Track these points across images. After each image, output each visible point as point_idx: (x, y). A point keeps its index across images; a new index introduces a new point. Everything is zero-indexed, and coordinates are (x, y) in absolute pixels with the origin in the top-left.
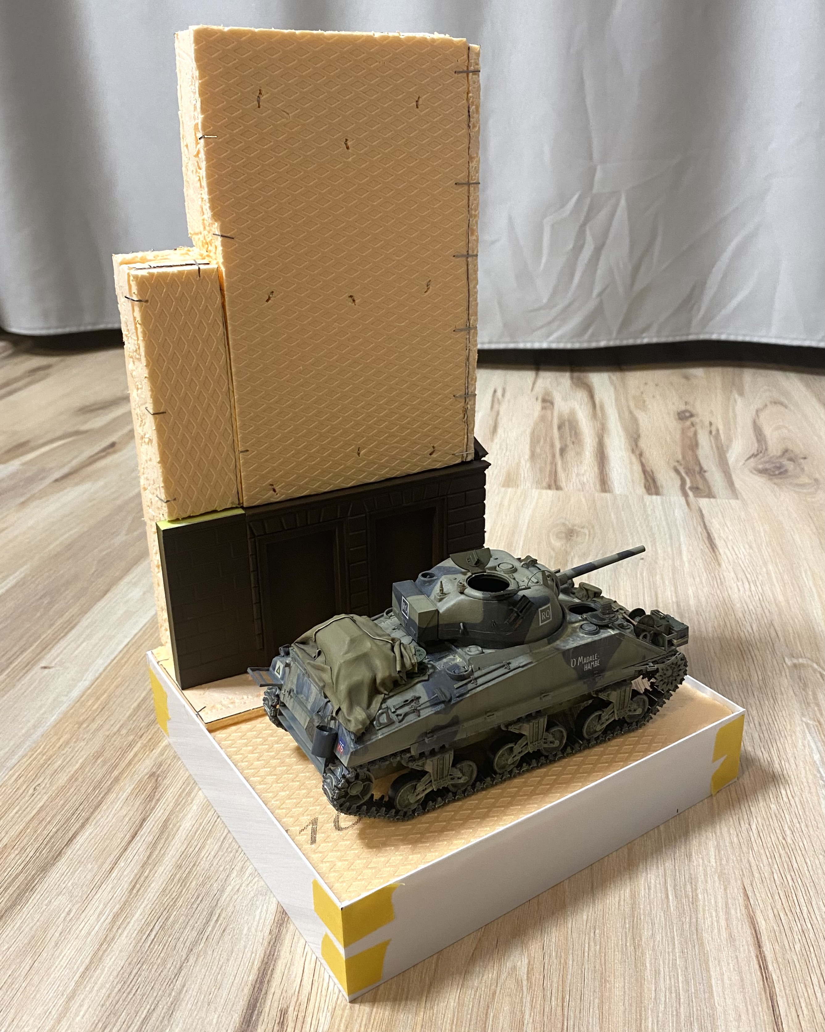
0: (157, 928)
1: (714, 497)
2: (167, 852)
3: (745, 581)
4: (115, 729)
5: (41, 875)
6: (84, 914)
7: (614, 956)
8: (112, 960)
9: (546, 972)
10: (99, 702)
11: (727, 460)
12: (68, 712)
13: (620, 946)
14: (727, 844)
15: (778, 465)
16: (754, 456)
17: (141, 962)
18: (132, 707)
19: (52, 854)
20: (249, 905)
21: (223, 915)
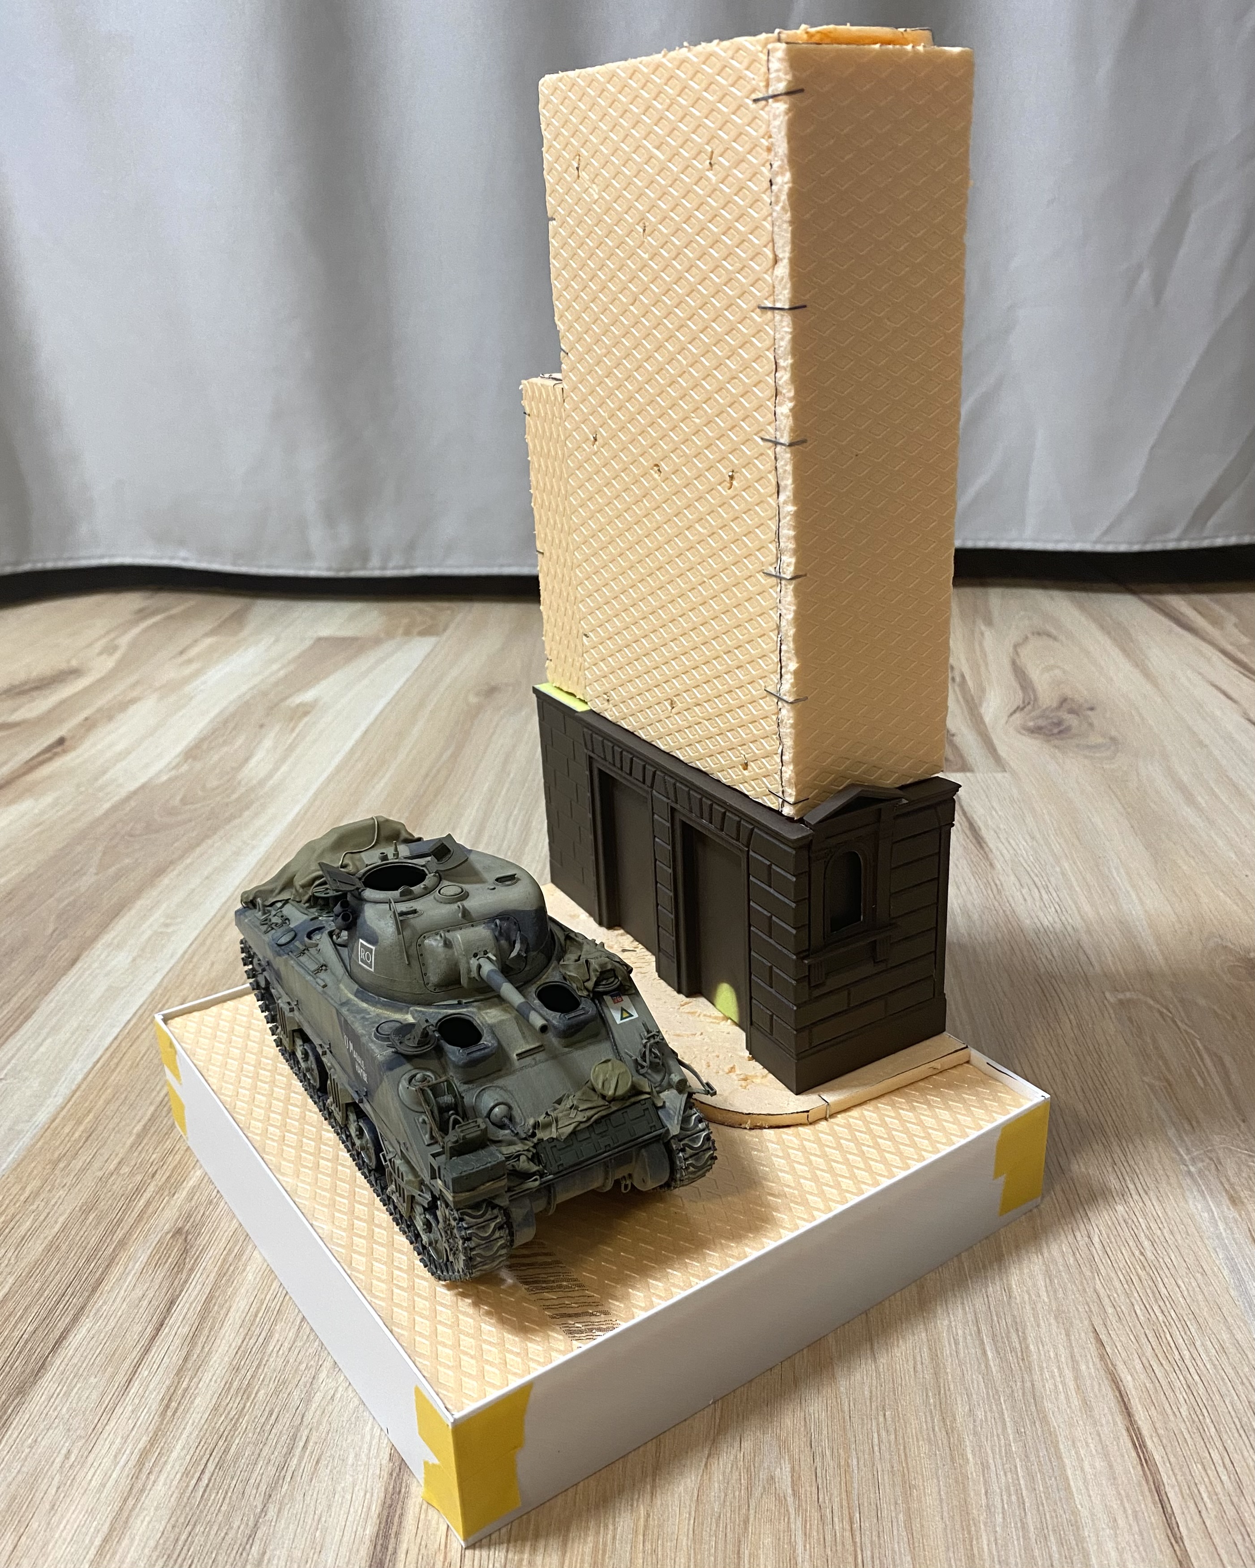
0: (211, 1467)
1: (971, 770)
2: (214, 1348)
3: (1033, 887)
4: (112, 1167)
5: (16, 1401)
6: (92, 1456)
7: (919, 1447)
8: (145, 1523)
9: (819, 1481)
10: (81, 1128)
11: (982, 718)
12: (33, 1146)
13: (925, 1433)
14: (1061, 1268)
15: (1055, 721)
16: (1019, 709)
17: (192, 1523)
18: (135, 1131)
19: (30, 1367)
20: (353, 1419)
21: (313, 1439)
